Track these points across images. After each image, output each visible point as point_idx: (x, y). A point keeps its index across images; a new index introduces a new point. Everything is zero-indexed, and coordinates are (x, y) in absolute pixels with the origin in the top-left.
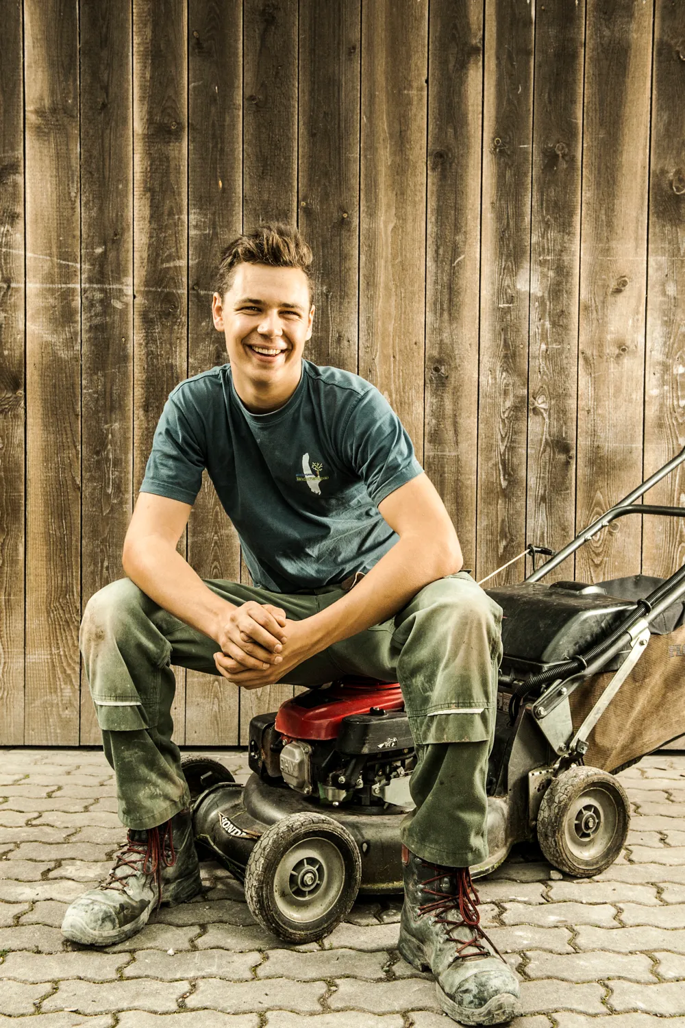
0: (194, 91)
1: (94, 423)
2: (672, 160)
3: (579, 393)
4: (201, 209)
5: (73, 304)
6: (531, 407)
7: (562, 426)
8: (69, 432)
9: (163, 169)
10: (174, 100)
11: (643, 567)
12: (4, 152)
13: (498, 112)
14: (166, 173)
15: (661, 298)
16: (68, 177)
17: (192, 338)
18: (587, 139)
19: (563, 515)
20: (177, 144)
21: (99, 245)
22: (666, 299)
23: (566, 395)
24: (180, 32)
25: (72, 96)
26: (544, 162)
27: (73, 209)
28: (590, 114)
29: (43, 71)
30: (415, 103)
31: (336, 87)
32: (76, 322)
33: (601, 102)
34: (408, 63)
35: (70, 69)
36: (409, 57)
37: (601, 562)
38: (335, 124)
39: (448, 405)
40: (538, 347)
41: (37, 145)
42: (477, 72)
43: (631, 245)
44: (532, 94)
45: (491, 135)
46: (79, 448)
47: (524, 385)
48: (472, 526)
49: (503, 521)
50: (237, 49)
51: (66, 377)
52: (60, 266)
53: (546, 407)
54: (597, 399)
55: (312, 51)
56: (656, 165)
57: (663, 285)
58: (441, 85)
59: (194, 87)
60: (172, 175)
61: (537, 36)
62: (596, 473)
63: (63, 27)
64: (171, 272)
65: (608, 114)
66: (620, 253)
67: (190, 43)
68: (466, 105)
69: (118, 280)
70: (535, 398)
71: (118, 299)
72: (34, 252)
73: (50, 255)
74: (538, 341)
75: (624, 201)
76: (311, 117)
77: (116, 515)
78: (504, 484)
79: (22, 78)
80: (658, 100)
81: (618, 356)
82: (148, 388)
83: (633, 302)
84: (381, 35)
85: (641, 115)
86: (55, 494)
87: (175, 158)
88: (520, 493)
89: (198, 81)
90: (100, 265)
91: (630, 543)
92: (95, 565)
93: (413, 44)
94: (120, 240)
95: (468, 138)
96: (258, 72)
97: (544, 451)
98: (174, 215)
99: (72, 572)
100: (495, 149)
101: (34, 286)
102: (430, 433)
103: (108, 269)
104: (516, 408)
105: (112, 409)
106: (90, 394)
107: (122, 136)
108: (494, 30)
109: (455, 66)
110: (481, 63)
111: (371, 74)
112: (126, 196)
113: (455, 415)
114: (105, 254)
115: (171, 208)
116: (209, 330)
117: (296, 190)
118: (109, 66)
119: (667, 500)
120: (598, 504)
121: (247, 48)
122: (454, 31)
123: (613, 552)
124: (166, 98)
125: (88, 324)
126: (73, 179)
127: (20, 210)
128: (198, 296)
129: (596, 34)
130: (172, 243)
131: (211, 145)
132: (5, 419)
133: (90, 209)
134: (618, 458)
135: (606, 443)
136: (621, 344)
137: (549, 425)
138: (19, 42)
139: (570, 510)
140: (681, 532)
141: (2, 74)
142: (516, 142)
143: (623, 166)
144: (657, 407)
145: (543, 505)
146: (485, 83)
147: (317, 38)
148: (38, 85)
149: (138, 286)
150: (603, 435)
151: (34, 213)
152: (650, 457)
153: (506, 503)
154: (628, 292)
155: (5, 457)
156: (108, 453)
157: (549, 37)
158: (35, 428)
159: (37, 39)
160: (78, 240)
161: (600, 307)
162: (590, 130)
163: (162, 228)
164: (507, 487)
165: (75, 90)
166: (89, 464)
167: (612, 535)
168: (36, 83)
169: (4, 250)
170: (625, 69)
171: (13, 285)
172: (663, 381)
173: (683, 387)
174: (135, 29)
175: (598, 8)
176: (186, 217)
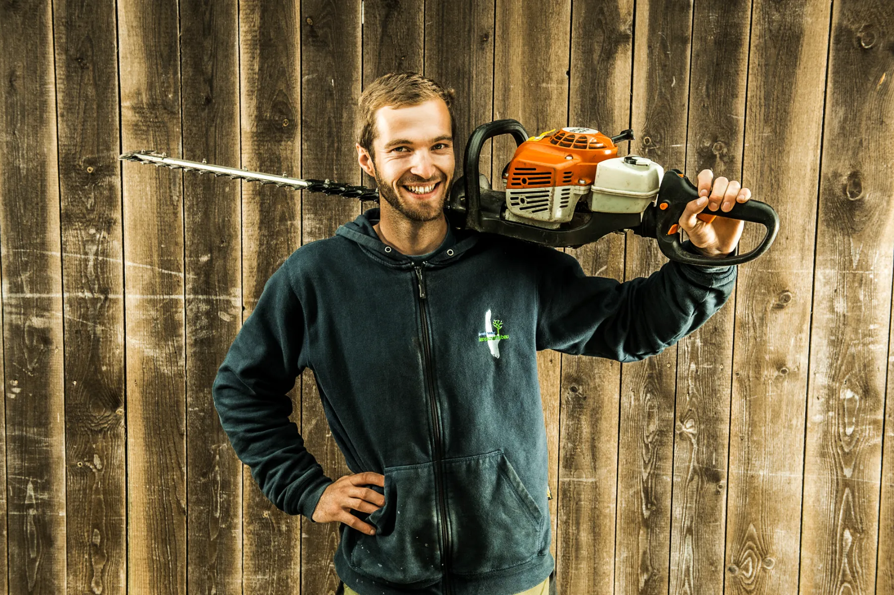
0: (308, 84)
1: (200, 443)
2: (847, 162)
3: (733, 417)
4: (316, 214)
5: (176, 316)
6: (678, 432)
7: (712, 453)
8: (173, 453)
9: (274, 171)
10: (285, 95)
12: (98, 152)
13: (648, 108)
15: (829, 316)
16: (170, 179)
18: (750, 136)
19: (711, 549)
20: (289, 143)
21: (205, 253)
22: (834, 317)
23: (717, 420)
24: (289, 17)
25: (172, 90)
26: (698, 162)
27: (175, 214)
28: (754, 110)
29: (140, 63)
30: (554, 97)
31: (466, 80)
32: (180, 336)
33: (767, 96)
34: (547, 53)
35: (170, 61)
36: (548, 46)
38: (464, 121)
39: (586, 429)
40: (687, 367)
41: (134, 144)
42: (625, 61)
43: (796, 256)
44: (688, 88)
45: (640, 134)
46: (184, 469)
47: (671, 407)
48: (610, 557)
49: (645, 553)
50: (356, 37)
51: (170, 394)
52: (162, 276)
53: (695, 432)
54: (752, 424)
55: (440, 39)
56: (828, 167)
57: (832, 300)
58: (584, 77)
59: (308, 80)
61: (695, 21)
62: (750, 503)
63: (161, 14)
65: (775, 110)
66: (783, 265)
67: (303, 31)
68: (612, 100)
69: (226, 290)
70: (682, 422)
71: (226, 311)
72: (134, 262)
73: (151, 264)
74: (688, 361)
75: (789, 207)
77: (225, 541)
78: (646, 514)
79: (116, 70)
80: (833, 93)
81: (777, 378)
83: (796, 320)
84: (517, 21)
85: (813, 111)
86: (158, 517)
87: (287, 158)
88: (664, 522)
89: (313, 73)
90: (205, 274)
91: (786, 581)
92: (202, 593)
93: (554, 31)
94: (227, 247)
96: (379, 63)
97: (692, 479)
98: (286, 220)
100: (644, 149)
101: (134, 297)
102: (565, 456)
103: (215, 278)
104: (661, 433)
106: (195, 413)
107: (228, 134)
108: (647, 14)
109: (600, 56)
110: (630, 53)
111: (506, 66)
113: (593, 439)
114: (210, 262)
115: (283, 212)
118: (213, 56)
119: (829, 535)
120: (751, 538)
121: (367, 35)
122: (600, 17)
123: (767, 589)
124: (277, 92)
125: (193, 338)
126: (175, 181)
127: (117, 215)
129: (764, 19)
130: (283, 251)
131: (326, 144)
132: (104, 438)
133: (194, 214)
134: (775, 489)
135: (761, 473)
136: (780, 365)
137: (698, 452)
138: (113, 30)
139: (720, 543)
140: (844, 571)
141: (94, 66)
142: (668, 141)
143: (789, 168)
144: (820, 434)
145: (689, 537)
146: (635, 75)
147: (445, 25)
148: (134, 78)
149: (248, 297)
150: (757, 464)
151: (133, 218)
152: (810, 489)
153: (648, 534)
154: (789, 309)
155: (104, 479)
156: (215, 476)
157: (709, 22)
158: (136, 448)
159: (132, 26)
160: (181, 248)
161: (757, 324)
162: (753, 127)
163: (273, 235)
164: (649, 517)
165: (175, 83)
166: (195, 487)
167: (766, 572)
168: (132, 76)
169: (100, 258)
170: (796, 58)
171: (111, 296)
172: (828, 407)
173: (851, 413)
174: (241, 15)
176: (300, 223)
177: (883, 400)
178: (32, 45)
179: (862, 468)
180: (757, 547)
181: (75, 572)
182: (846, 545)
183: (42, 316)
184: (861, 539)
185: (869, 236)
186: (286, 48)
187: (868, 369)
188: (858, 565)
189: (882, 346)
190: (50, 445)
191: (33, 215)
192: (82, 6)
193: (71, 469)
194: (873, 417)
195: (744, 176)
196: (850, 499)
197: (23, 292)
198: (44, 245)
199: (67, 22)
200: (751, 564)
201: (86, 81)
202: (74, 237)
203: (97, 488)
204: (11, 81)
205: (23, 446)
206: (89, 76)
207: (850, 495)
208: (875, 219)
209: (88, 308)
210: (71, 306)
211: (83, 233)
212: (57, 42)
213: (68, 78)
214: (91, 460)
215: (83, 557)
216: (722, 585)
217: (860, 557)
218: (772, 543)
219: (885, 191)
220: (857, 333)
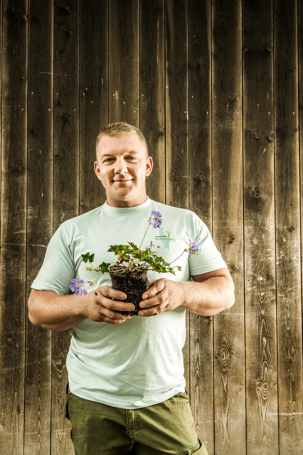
0: (30, 153)
2: (253, 183)
4: (33, 206)
9: (15, 188)
10: (20, 157)
11: (247, 373)
13: (172, 161)
14: (17, 190)
15: (251, 246)
17: (29, 266)
18: (214, 173)
19: (207, 349)
20: (22, 177)
22: (253, 246)
24: (23, 126)
26: (194, 184)
28: (215, 162)
33: (220, 157)
37: (226, 371)
42: (162, 143)
43: (236, 221)
44: (188, 153)
45: (170, 172)
50: (50, 134)
55: (86, 134)
56: (246, 184)
57: (251, 239)
59: (30, 151)
60: (19, 191)
61: (190, 127)
62: (223, 328)
64: (18, 236)
65: (223, 162)
66: (231, 225)
67: (28, 132)
68: (158, 158)
75: (232, 201)
76: (85, 164)
80: (246, 155)
82: (7, 291)
83: (238, 247)
85: (238, 162)
87: (21, 183)
89: (32, 148)
91: (240, 361)
95: (159, 173)
96: (60, 144)
97: (198, 318)
98: (20, 209)
100: (171, 178)
108: (170, 124)
109: (152, 141)
110: (164, 140)
115: (19, 206)
116: (37, 263)
117: (78, 197)
119: (257, 340)
120: (224, 343)
121: (55, 133)
122: (151, 125)
123: (232, 366)
124: (17, 156)
128: (31, 247)
129: (217, 127)
130: (19, 222)
131: (38, 177)
134: (233, 321)
135: (227, 314)
136: (232, 267)
139: (211, 346)
140: (264, 356)
142: (181, 175)
143: (231, 185)
144: (250, 296)
145: (198, 344)
146: (166, 148)
147: (88, 129)
149: (3, 243)
152: (248, 320)
154: (235, 243)
157: (195, 128)
161: (222, 250)
162: (215, 169)
163: (14, 215)
167: (231, 358)
170: (230, 142)
172: (253, 284)
173: (263, 287)
174: (2, 126)
175: (217, 115)
176: (26, 210)
177: (275, 281)
179: (268, 310)
180: (227, 347)
182: (264, 344)
184: (270, 341)
185: (264, 212)
186: (21, 139)
187: (268, 268)
188: (269, 353)
189: (273, 258)
194: (272, 288)
195: (213, 189)
196: (265, 324)
200: (224, 355)
207: (264, 322)
208: (266, 205)
216: (213, 364)
217: (270, 349)
218: (233, 345)
219: (269, 194)
220: (263, 253)
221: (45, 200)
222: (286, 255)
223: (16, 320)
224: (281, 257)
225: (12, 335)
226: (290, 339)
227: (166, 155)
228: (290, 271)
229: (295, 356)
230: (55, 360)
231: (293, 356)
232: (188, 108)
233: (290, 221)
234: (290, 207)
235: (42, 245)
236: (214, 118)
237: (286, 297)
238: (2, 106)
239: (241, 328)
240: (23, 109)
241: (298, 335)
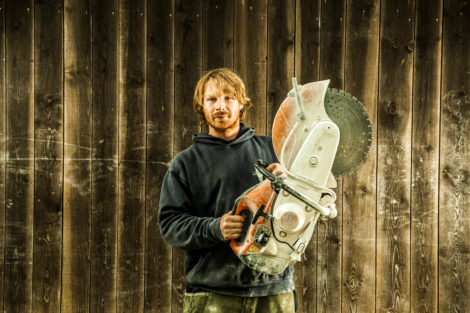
0: (150, 63)
1: (97, 228)
2: (389, 97)
3: (343, 213)
4: (153, 121)
5: (88, 168)
6: (319, 220)
7: (335, 230)
8: (85, 233)
9: (134, 101)
10: (140, 67)
11: (377, 302)
12: (53, 93)
13: (302, 73)
14: (136, 103)
15: (384, 166)
16: (86, 105)
17: (148, 185)
18: (347, 86)
19: (336, 275)
20: (141, 89)
21: (101, 139)
22: (387, 166)
24: (142, 33)
25: (88, 65)
27: (88, 121)
28: (348, 74)
29: (74, 53)
30: (261, 68)
31: (221, 61)
32: (89, 177)
33: (354, 69)
34: (257, 49)
35: (87, 52)
36: (257, 46)
37: (355, 299)
41: (70, 89)
42: (291, 53)
44: (319, 65)
46: (90, 241)
49: (305, 277)
50: (172, 42)
51: (84, 205)
52: (81, 149)
53: (327, 220)
54: (352, 216)
55: (209, 43)
56: (381, 99)
57: (385, 159)
58: (273, 60)
59: (150, 61)
60: (138, 104)
61: (322, 36)
62: (352, 253)
63: (84, 31)
64: (138, 153)
65: (357, 75)
67: (148, 39)
68: (286, 70)
69: (111, 156)
70: (321, 216)
71: (111, 166)
72: (68, 143)
73: (76, 144)
77: (108, 275)
79: (63, 56)
80: (382, 68)
81: (363, 195)
82: (125, 211)
83: (370, 167)
84: (244, 35)
85: (374, 75)
86: (77, 264)
87: (140, 95)
88: (314, 263)
89: (152, 58)
90: (102, 149)
91: (370, 289)
92: (97, 301)
93: (260, 40)
94: (112, 136)
95: (287, 86)
96: (182, 53)
97: (326, 242)
98: (139, 124)
99: (85, 305)
101: (68, 160)
103: (106, 151)
105: (107, 221)
106: (96, 214)
107: (113, 85)
108: (300, 33)
109: (280, 51)
110: (293, 49)
111: (239, 55)
112: (115, 114)
114: (104, 143)
115: (138, 120)
116: (157, 181)
118: (107, 50)
119: (388, 267)
120: (353, 269)
121: (177, 41)
122: (280, 34)
123: (361, 294)
124: (136, 66)
125: (95, 178)
126: (88, 106)
127: (61, 122)
128: (151, 164)
129: (351, 35)
130: (138, 138)
131: (158, 89)
132: (52, 226)
133: (97, 121)
134: (363, 246)
135: (357, 239)
136: (364, 189)
137: (328, 229)
138: (62, 38)
139: (339, 272)
140: (396, 284)
141: (53, 54)
143: (365, 100)
144: (383, 220)
145: (325, 269)
146: (296, 59)
147: (211, 37)
148: (71, 60)
149: (121, 159)
150: (355, 234)
151: (68, 123)
152: (379, 246)
153: (306, 268)
154: (367, 163)
155: (51, 246)
156: (104, 244)
157: (327, 36)
158: (67, 231)
159: (71, 37)
160: (90, 136)
162: (348, 82)
163: (133, 130)
164: (307, 260)
165: (90, 62)
166: (95, 249)
167: (361, 285)
168: (70, 58)
169: (53, 142)
170: (365, 52)
171: (57, 159)
172: (386, 207)
173: (396, 211)
174: (120, 32)
175: (352, 22)
176: (146, 125)
177: (410, 204)
178: (25, 45)
179: (402, 235)
180: (356, 274)
181: (36, 292)
182: (396, 272)
183: (25, 169)
184: (403, 269)
185: (400, 130)
186: (140, 47)
187: (402, 190)
188: (402, 281)
189: (408, 179)
190: (26, 230)
191: (22, 122)
192: (48, 28)
193: (36, 241)
194: (406, 212)
196: (397, 250)
197: (16, 157)
198: (27, 136)
199: (41, 35)
200: (354, 282)
201: (49, 61)
202: (41, 132)
203: (48, 251)
204: (14, 61)
205: (13, 231)
206: (50, 59)
207: (397, 248)
208: (403, 122)
209: (46, 165)
210: (38, 164)
211: (45, 130)
212: (36, 44)
213: (41, 59)
214: (46, 237)
215: (40, 284)
216: (341, 292)
217: (403, 277)
218: (363, 272)
219: (406, 110)
220: (397, 174)
221: (166, 114)
222: (423, 176)
223: (135, 242)
224: (417, 179)
225: (131, 257)
226: (424, 267)
227: (296, 67)
228: (426, 194)
229: (429, 285)
230: (176, 284)
231: (427, 285)
232: (320, 14)
233: (429, 140)
234: (428, 124)
235: (162, 163)
236: (349, 26)
237: (422, 221)
238: (120, 10)
239: (371, 254)
240: (142, 14)
241: (433, 263)
